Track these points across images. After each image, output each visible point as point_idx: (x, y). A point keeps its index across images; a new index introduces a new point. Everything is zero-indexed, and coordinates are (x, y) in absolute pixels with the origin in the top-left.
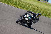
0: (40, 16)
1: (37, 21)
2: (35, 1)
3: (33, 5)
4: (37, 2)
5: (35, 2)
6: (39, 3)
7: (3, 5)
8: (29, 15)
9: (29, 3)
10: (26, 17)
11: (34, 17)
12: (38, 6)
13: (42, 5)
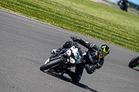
0: (108, 53)
1: (98, 67)
2: (109, 11)
3: (105, 21)
4: (115, 12)
5: (110, 13)
6: (121, 16)
7: (21, 20)
8: (79, 49)
9: (92, 16)
10: (69, 54)
11: (90, 57)
12: (118, 23)
13: (129, 22)
